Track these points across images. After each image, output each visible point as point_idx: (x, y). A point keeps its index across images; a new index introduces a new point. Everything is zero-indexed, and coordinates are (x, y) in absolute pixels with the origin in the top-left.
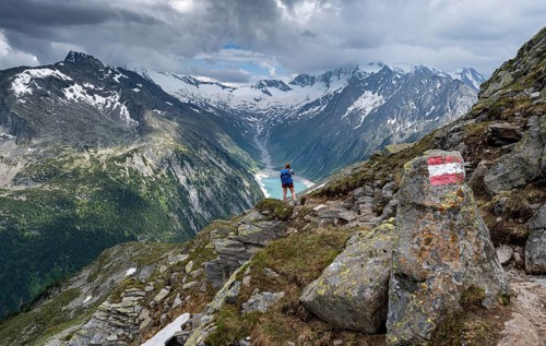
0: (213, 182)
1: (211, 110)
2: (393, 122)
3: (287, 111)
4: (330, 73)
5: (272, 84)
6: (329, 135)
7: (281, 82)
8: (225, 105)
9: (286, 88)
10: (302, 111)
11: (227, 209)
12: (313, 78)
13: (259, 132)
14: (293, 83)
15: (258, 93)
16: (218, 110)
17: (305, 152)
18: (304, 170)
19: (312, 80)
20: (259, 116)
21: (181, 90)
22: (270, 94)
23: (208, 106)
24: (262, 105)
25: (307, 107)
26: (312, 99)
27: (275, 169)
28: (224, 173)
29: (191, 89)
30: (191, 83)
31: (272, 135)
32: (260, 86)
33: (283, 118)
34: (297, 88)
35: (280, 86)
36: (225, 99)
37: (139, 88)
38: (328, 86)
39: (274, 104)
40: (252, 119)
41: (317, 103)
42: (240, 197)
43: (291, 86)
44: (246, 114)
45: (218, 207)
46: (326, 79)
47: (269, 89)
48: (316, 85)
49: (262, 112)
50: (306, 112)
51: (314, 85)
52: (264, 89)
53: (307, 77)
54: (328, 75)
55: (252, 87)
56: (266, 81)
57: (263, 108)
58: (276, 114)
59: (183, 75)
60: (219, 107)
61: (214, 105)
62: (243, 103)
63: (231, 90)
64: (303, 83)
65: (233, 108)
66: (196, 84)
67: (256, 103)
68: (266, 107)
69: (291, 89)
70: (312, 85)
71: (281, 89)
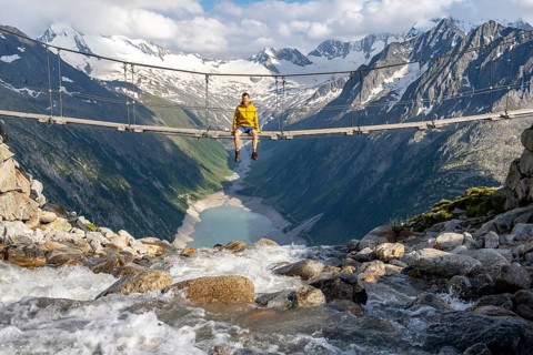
1: (171, 95)
2: (427, 111)
4: (374, 37)
7: (296, 52)
8: (201, 88)
9: (303, 62)
10: (314, 96)
12: (347, 45)
14: (315, 53)
16: (185, 95)
19: (346, 49)
22: (277, 71)
24: (262, 88)
30: (151, 52)
32: (263, 58)
34: (321, 61)
35: (295, 57)
37: (19, 53)
38: (368, 57)
43: (312, 58)
48: (352, 55)
49: (259, 98)
50: (321, 99)
51: (348, 56)
52: (268, 63)
53: (338, 44)
54: (370, 41)
55: (250, 60)
56: (272, 50)
57: (261, 92)
58: (278, 101)
59: (141, 41)
60: (188, 89)
61: (182, 87)
62: (230, 85)
63: (216, 64)
64: (332, 53)
65: (214, 92)
66: (160, 55)
67: (251, 84)
68: (267, 91)
69: (311, 63)
70: (345, 56)
71: (295, 63)
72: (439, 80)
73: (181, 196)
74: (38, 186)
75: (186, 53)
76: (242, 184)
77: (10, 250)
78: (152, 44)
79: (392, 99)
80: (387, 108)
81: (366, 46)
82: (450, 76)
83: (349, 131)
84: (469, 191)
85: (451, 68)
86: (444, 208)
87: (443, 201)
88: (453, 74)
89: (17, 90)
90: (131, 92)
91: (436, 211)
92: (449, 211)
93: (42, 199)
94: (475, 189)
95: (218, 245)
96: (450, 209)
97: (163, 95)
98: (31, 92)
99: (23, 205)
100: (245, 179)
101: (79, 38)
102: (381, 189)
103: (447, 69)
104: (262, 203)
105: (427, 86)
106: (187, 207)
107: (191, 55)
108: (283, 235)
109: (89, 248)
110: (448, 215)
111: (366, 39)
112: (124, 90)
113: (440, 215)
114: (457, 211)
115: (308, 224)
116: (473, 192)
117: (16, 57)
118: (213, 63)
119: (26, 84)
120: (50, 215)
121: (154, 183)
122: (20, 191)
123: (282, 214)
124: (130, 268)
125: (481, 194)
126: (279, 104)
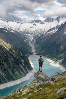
0: (8, 60)
1: (12, 31)
3: (42, 31)
5: (36, 21)
6: (59, 41)
7: (40, 21)
8: (18, 29)
9: (42, 23)
10: (48, 31)
11: (13, 72)
12: (53, 19)
13: (31, 40)
14: (45, 21)
15: (31, 25)
16: (15, 31)
17: (49, 48)
18: (48, 55)
19: (53, 20)
20: (32, 34)
21: (1, 23)
22: (36, 25)
23: (11, 30)
24: (33, 29)
25: (50, 30)
26: (52, 27)
27: (37, 55)
28: (13, 56)
29: (5, 23)
30: (5, 21)
31: (36, 41)
32: (32, 22)
33: (41, 35)
34: (46, 23)
35: (40, 22)
36: (18, 27)
38: (59, 22)
39: (37, 29)
40: (29, 35)
41: (54, 28)
42: (19, 67)
43: (44, 22)
44: (26, 33)
45: (9, 71)
46: (58, 19)
47: (35, 23)
48: (54, 21)
49: (33, 32)
50: (50, 32)
52: (34, 23)
53: (50, 18)
54: (59, 18)
55: (29, 22)
56: (34, 20)
57: (33, 30)
58: (38, 33)
59: (2, 18)
62: (25, 29)
63: (21, 24)
64: (49, 21)
65: (21, 31)
66: (7, 22)
67: (30, 29)
68: (34, 30)
69: (44, 23)
70: (52, 22)
71: (40, 23)
73: (25, 55)
75: (13, 21)
78: (5, 19)
90: (6, 31)
106: (28, 58)
107: (15, 22)
108: (55, 64)
111: (58, 17)
126: (38, 34)
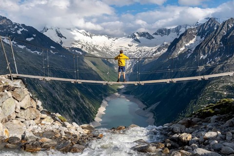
2: (205, 57)
3: (148, 52)
4: (181, 26)
7: (147, 33)
8: (108, 49)
9: (150, 37)
10: (156, 52)
12: (169, 30)
13: (128, 67)
14: (156, 34)
16: (101, 53)
18: (141, 95)
19: (169, 32)
22: (139, 42)
25: (159, 49)
29: (88, 39)
30: (87, 35)
32: (133, 36)
34: (158, 37)
35: (147, 35)
36: (108, 45)
39: (141, 48)
43: (154, 36)
49: (132, 53)
50: (159, 53)
51: (169, 35)
52: (135, 38)
53: (165, 30)
54: (179, 28)
55: (128, 37)
56: (137, 33)
57: (133, 51)
58: (140, 54)
59: (83, 31)
60: (102, 50)
61: (100, 49)
62: (120, 48)
63: (114, 39)
64: (163, 33)
65: (113, 51)
66: (91, 36)
67: (129, 47)
68: (136, 50)
69: (154, 38)
70: (168, 35)
71: (147, 38)
72: (209, 44)
73: (100, 95)
74: (39, 103)
75: (102, 35)
76: (125, 90)
77: (27, 145)
78: (87, 32)
79: (189, 53)
80: (187, 56)
81: (177, 30)
82: (214, 42)
83: (168, 81)
84: (222, 100)
85: (215, 38)
86: (211, 108)
87: (211, 104)
88: (216, 41)
89: (33, 52)
90: (79, 52)
91: (207, 109)
92: (213, 110)
93: (41, 108)
94: (225, 99)
95: (113, 128)
96: (213, 108)
97: (92, 53)
98: (38, 53)
99: (33, 113)
100: (127, 87)
101: (58, 30)
102: (185, 91)
103: (213, 39)
104: (134, 97)
105: (204, 46)
106: (102, 99)
107: (103, 36)
108: (143, 111)
109: (60, 135)
110: (213, 112)
111: (177, 27)
112: (76, 51)
113: (209, 112)
114: (217, 109)
115: (154, 106)
116: (224, 101)
117: (32, 38)
118: (113, 39)
119: (37, 49)
120: (44, 116)
121: (89, 90)
122: (32, 107)
123: (143, 102)
124: (76, 148)
125: (227, 103)
126: (140, 56)
